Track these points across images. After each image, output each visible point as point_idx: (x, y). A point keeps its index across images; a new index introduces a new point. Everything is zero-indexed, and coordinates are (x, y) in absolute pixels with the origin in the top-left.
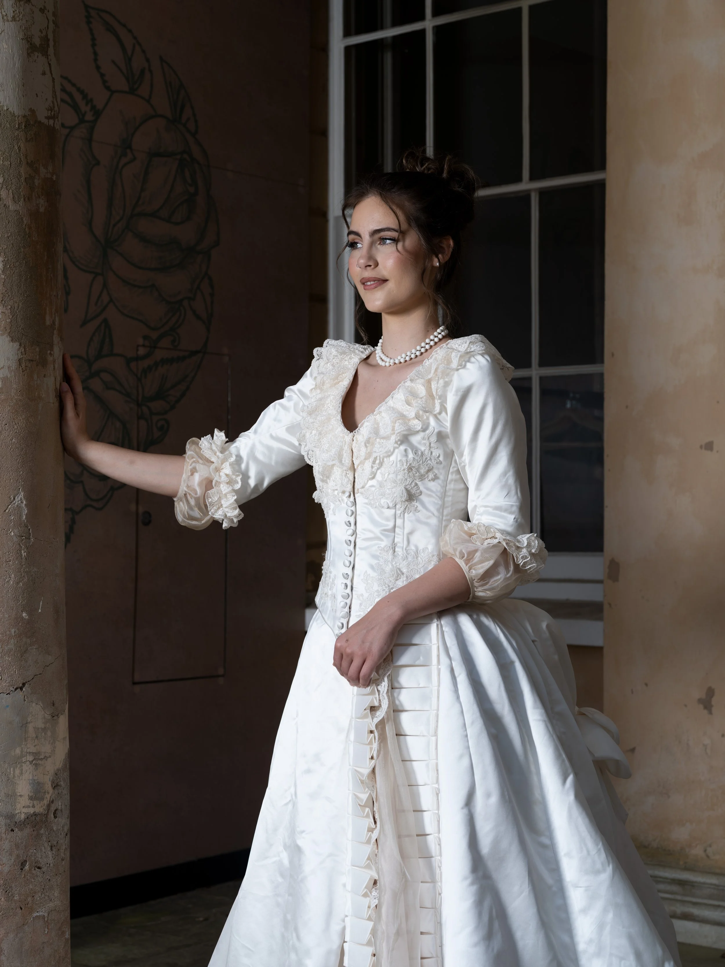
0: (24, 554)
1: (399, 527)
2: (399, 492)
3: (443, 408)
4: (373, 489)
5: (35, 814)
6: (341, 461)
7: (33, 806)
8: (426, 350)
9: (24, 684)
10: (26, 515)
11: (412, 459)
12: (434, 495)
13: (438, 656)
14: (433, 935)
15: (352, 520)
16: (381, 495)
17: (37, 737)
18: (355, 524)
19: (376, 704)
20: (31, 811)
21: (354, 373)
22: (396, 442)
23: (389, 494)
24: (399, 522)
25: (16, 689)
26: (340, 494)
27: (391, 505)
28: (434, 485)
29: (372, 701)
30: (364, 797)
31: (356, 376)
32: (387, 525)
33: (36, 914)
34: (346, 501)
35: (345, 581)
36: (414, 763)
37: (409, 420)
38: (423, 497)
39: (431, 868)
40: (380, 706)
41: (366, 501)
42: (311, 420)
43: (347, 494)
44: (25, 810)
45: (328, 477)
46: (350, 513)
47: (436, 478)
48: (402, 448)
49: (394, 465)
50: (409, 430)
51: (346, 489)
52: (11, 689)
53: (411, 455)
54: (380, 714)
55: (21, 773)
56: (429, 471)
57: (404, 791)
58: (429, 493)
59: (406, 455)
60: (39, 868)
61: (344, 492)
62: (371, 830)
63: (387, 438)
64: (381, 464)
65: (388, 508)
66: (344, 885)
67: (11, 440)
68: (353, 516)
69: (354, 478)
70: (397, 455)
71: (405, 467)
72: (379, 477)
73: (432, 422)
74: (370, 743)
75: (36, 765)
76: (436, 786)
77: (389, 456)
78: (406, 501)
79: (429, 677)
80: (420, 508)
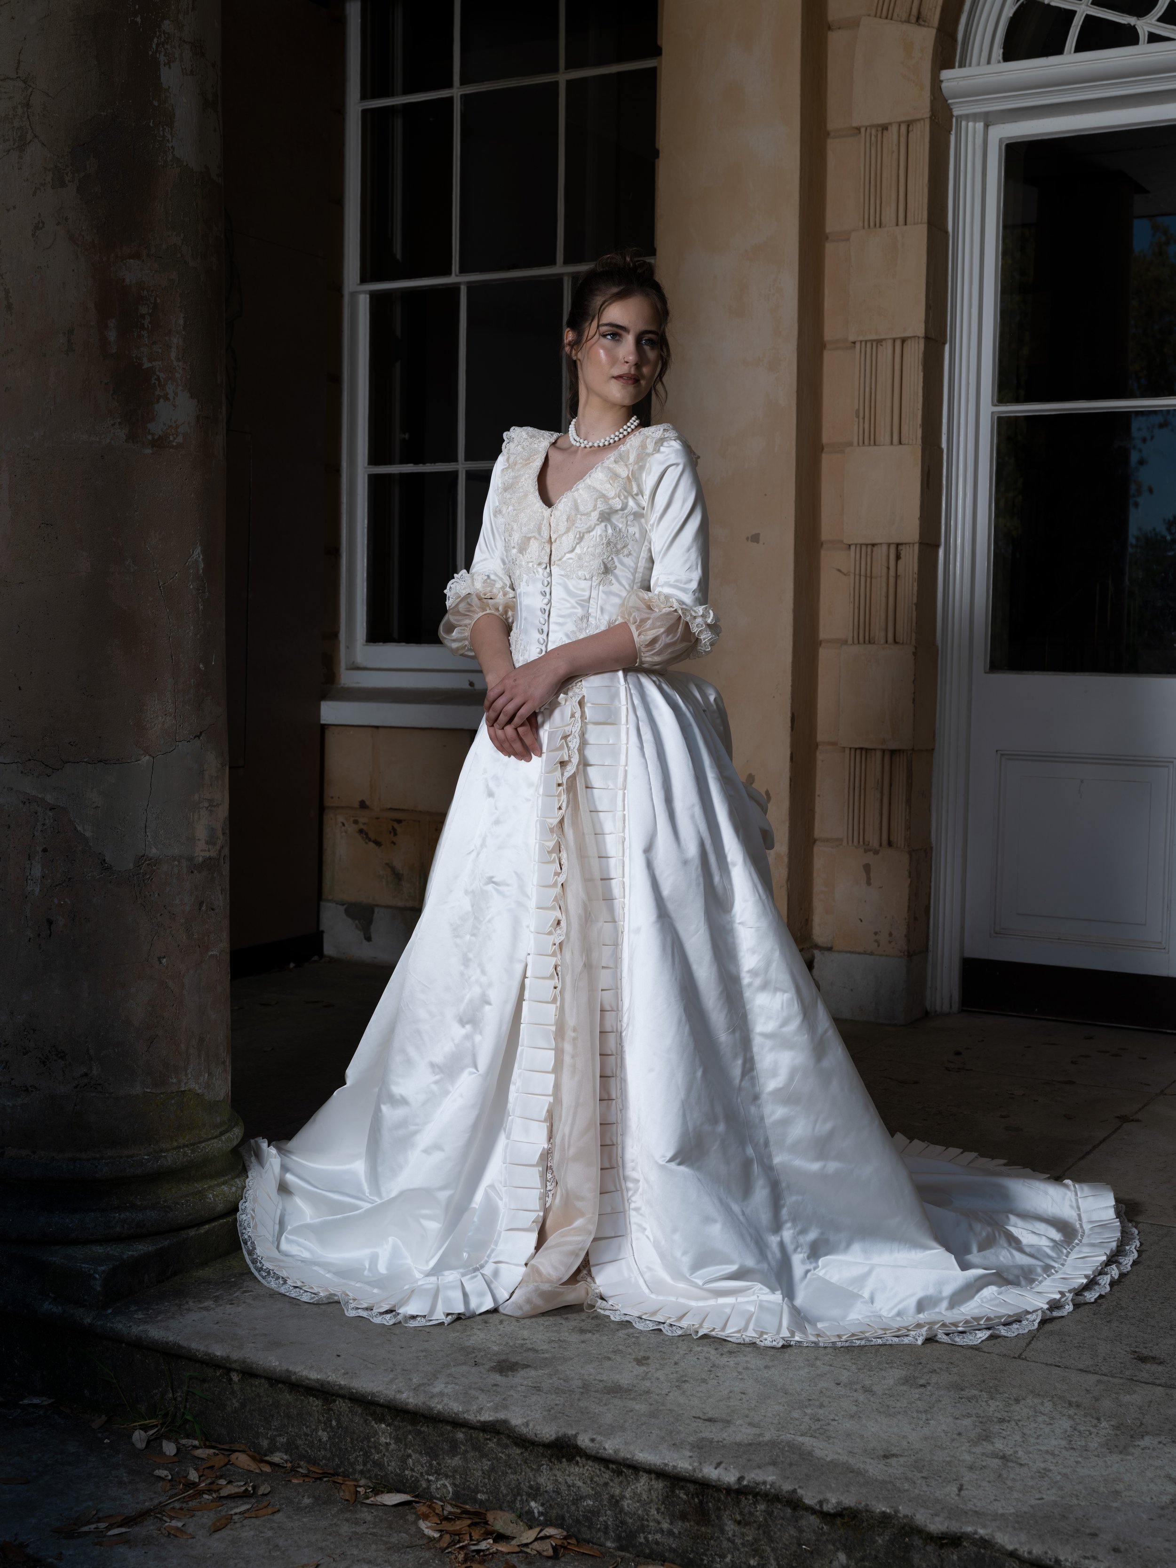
0: (201, 607)
1: (593, 598)
2: (596, 564)
3: (641, 492)
4: (571, 561)
5: (210, 858)
6: (540, 534)
7: (209, 851)
8: (624, 436)
9: (201, 733)
10: (203, 569)
11: (611, 534)
12: (627, 570)
13: (627, 716)
14: (612, 970)
15: (547, 590)
16: (580, 567)
17: (211, 785)
18: (550, 594)
19: (566, 758)
20: (207, 854)
21: (545, 455)
22: (598, 520)
23: (587, 566)
24: (594, 594)
25: (195, 737)
26: (535, 566)
27: (587, 577)
28: (628, 561)
29: (563, 755)
30: (551, 844)
31: (547, 458)
32: (583, 596)
33: (210, 953)
34: (541, 572)
35: (540, 646)
36: (601, 814)
37: (609, 499)
38: (617, 571)
39: (611, 910)
40: (570, 761)
41: (563, 573)
42: (509, 496)
43: (544, 566)
44: (202, 854)
45: (525, 550)
46: (546, 583)
47: (629, 554)
48: (603, 524)
49: (594, 539)
50: (611, 508)
51: (542, 561)
52: (191, 737)
53: (610, 531)
54: (570, 770)
55: (199, 818)
56: (624, 547)
57: (590, 839)
58: (622, 568)
59: (606, 531)
60: (213, 909)
61: (540, 564)
62: (557, 874)
63: (588, 514)
64: (581, 539)
65: (585, 579)
66: (528, 927)
67: (191, 495)
68: (549, 586)
69: (551, 551)
70: (599, 530)
71: (604, 541)
72: (578, 550)
73: (631, 503)
74: (559, 795)
75: (210, 811)
76: (622, 834)
77: (589, 532)
78: (603, 573)
79: (618, 735)
80: (614, 581)
